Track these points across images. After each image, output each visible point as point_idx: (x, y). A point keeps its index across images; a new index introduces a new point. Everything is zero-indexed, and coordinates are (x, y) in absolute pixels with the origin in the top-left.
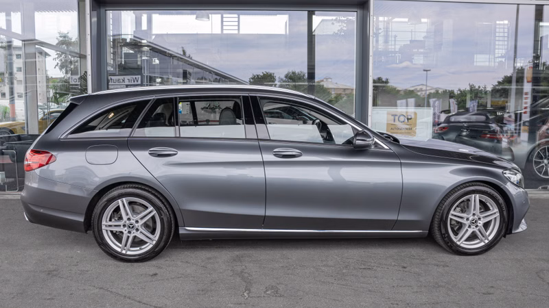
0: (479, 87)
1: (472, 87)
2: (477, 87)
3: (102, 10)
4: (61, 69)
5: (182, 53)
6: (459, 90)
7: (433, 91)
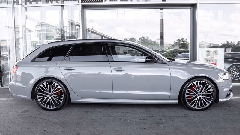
0: (231, 42)
1: (228, 42)
2: (230, 42)
3: (85, 10)
4: (37, 37)
5: (92, 29)
6: (222, 44)
7: (208, 45)
